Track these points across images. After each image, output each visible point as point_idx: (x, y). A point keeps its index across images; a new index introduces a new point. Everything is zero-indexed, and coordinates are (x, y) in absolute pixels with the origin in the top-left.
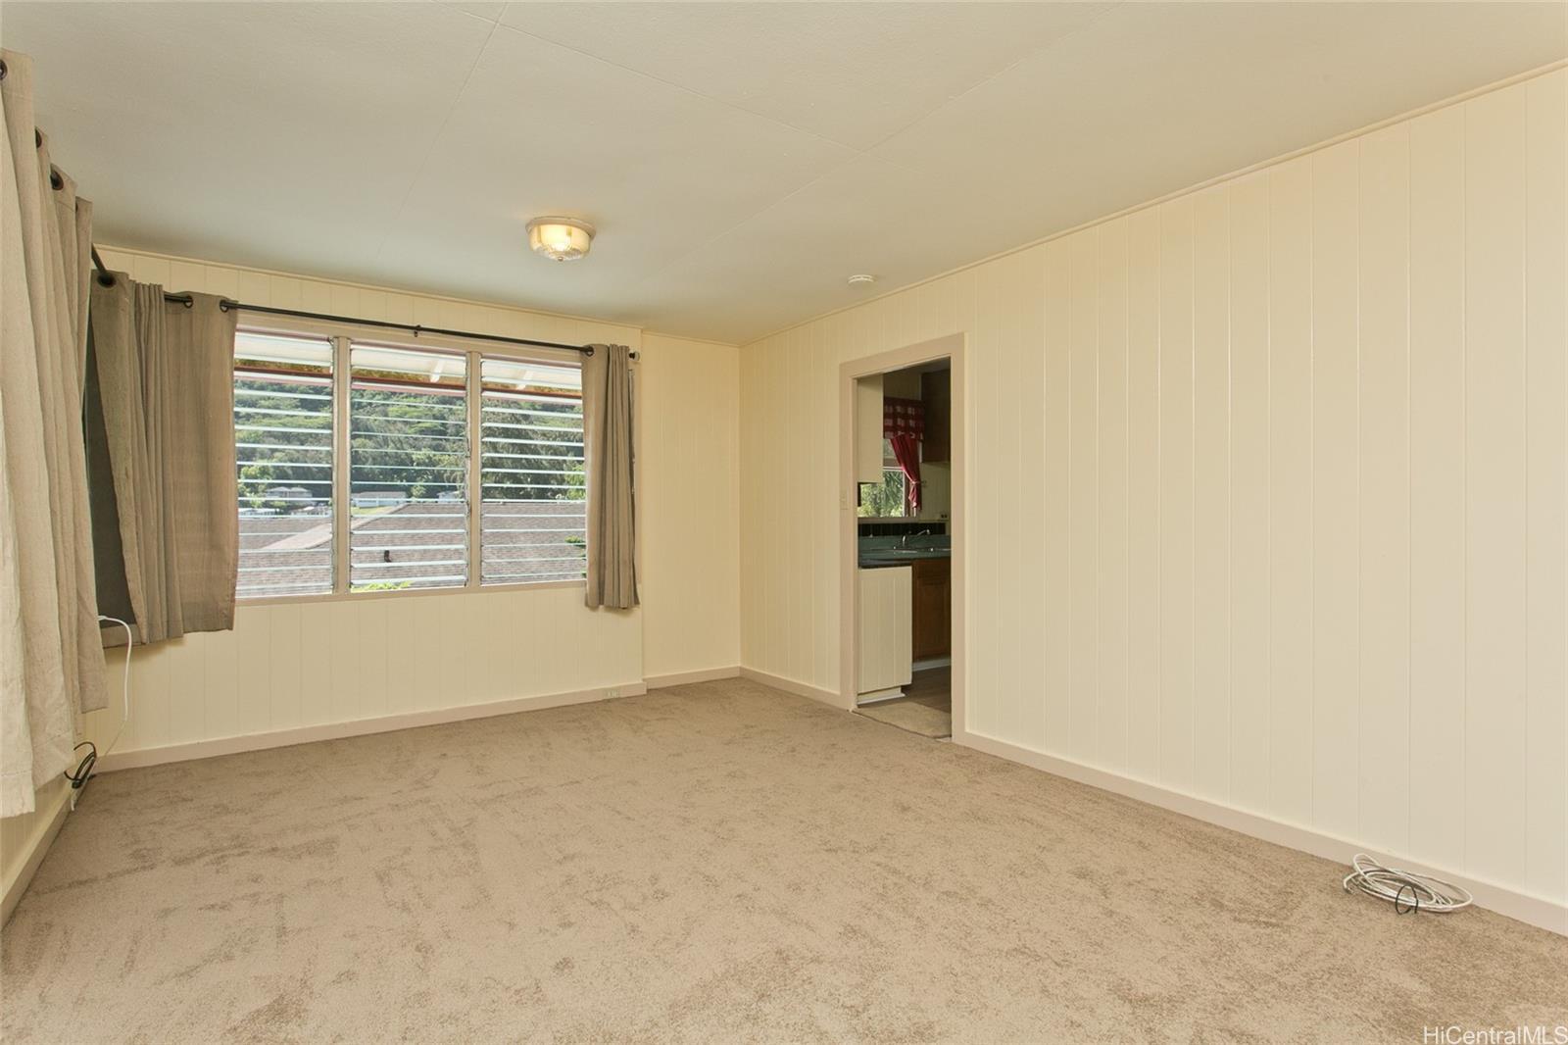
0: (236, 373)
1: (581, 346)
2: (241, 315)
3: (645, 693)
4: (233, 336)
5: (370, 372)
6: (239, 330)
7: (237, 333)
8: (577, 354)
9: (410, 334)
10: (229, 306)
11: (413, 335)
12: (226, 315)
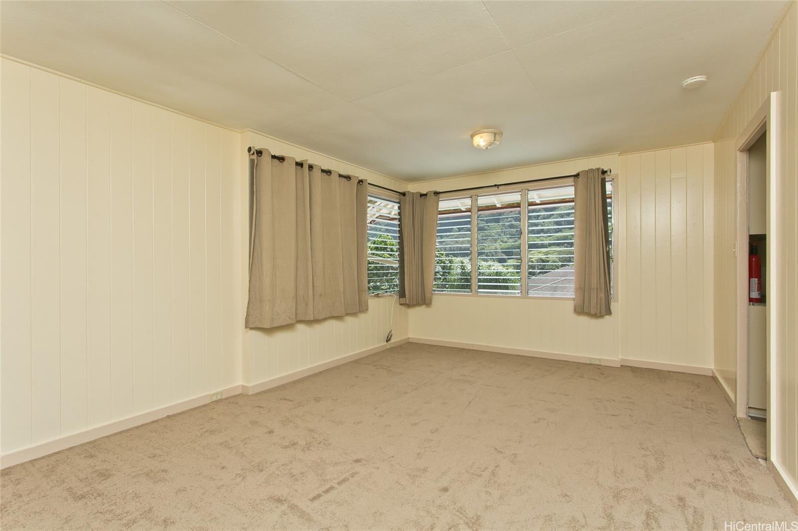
0: (439, 216)
1: (575, 174)
2: (441, 195)
3: (620, 366)
4: (438, 203)
5: (513, 204)
6: (440, 201)
7: (440, 202)
8: (572, 179)
9: (496, 188)
10: (437, 193)
11: (497, 188)
12: (436, 197)
